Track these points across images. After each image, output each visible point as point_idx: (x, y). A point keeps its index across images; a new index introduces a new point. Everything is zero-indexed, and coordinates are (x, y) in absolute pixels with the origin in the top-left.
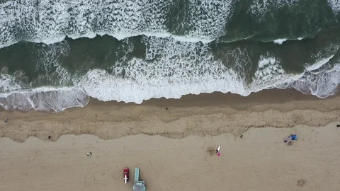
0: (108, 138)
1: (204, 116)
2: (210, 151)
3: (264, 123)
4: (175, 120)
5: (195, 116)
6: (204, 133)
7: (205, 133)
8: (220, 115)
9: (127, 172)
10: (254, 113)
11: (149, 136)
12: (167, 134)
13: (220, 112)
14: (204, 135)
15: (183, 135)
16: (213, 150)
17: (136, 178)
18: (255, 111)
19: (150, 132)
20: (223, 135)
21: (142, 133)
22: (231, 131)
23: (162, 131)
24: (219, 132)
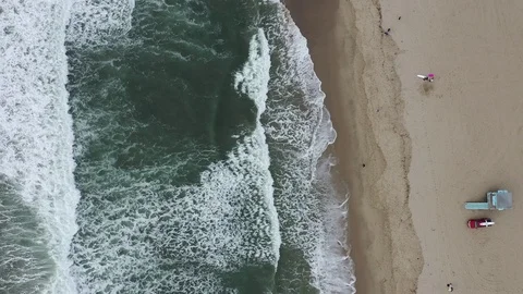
0: (420, 259)
1: (369, 105)
2: (426, 90)
3: (374, 9)
4: (380, 151)
5: (371, 118)
6: (398, 103)
7: (397, 101)
8: (366, 79)
9: (475, 222)
10: (359, 25)
11: (411, 191)
12: (405, 163)
13: (360, 79)
14: (402, 102)
15: (404, 136)
16: (425, 85)
17: (483, 206)
18: (354, 24)
19: (403, 189)
20: (399, 72)
21: (406, 202)
22: (392, 60)
23: (401, 170)
24: (394, 79)
